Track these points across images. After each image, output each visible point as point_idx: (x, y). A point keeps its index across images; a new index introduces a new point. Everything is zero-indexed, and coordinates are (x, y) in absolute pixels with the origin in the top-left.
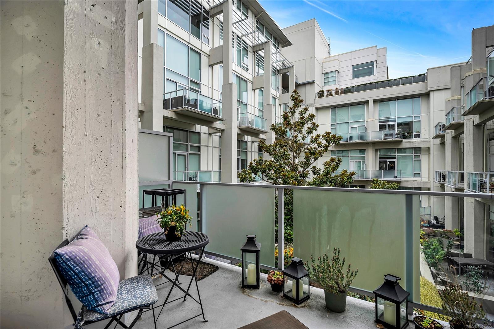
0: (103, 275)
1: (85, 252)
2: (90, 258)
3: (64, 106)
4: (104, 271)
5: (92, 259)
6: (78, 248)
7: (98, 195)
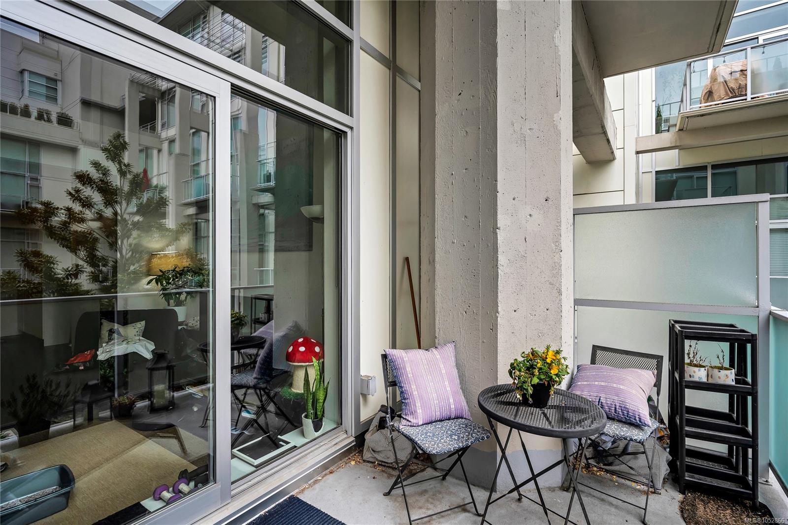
0: (411, 391)
1: (403, 360)
2: (405, 368)
3: (436, 216)
4: (414, 387)
5: (406, 369)
6: (402, 354)
7: (465, 310)
